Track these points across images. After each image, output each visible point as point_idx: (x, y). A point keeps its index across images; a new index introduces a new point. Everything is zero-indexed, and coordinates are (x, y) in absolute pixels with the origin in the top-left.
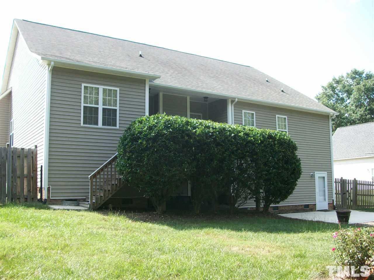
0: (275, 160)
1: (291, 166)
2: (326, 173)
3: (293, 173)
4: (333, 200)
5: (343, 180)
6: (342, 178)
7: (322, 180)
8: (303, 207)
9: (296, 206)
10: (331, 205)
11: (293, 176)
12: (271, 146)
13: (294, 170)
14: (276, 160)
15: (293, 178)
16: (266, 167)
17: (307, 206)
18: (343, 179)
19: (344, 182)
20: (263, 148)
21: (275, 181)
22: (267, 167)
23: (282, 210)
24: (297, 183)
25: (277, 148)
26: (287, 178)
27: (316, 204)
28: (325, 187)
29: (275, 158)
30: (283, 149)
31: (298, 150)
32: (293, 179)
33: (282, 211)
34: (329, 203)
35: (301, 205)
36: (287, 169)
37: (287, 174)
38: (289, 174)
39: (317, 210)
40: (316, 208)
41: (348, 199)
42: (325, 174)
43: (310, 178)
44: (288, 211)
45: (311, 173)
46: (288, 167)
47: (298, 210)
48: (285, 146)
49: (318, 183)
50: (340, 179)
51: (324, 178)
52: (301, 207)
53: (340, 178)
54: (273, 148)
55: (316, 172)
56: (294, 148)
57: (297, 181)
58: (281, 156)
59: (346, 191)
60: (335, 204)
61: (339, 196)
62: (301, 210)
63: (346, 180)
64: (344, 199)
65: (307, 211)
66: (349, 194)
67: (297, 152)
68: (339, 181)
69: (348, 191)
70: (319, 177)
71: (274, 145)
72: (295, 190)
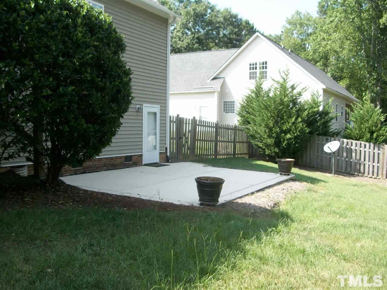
0: (74, 63)
1: (111, 83)
2: (159, 106)
3: (114, 99)
4: (166, 148)
5: (180, 118)
6: (178, 115)
7: (152, 117)
8: (123, 159)
9: (112, 159)
10: (164, 156)
11: (113, 105)
12: (67, 27)
13: (119, 91)
14: (77, 64)
15: (114, 111)
16: (48, 78)
17: (128, 158)
18: (180, 116)
19: (181, 121)
20: (42, 26)
21: (72, 116)
22: (51, 79)
23: (90, 166)
24: (122, 120)
25: (80, 34)
26: (101, 108)
27: (142, 155)
28: (156, 129)
29: (74, 58)
30: (94, 41)
31: (127, 52)
32: (113, 113)
33: (88, 168)
34: (160, 153)
35: (121, 157)
36: (102, 90)
37: (102, 100)
38: (107, 101)
39: (143, 164)
40: (142, 162)
41: (184, 146)
42: (156, 108)
43: (135, 114)
44: (98, 168)
45: (138, 106)
46: (105, 84)
47: (116, 165)
48: (99, 35)
49: (146, 121)
50: (176, 117)
51: (155, 114)
52: (119, 161)
53: (175, 115)
54: (70, 33)
55: (144, 105)
56: (119, 46)
57: (122, 117)
58: (91, 56)
59: (183, 135)
60: (168, 154)
61: (173, 141)
62: (120, 164)
63: (184, 118)
64: (179, 146)
65: (128, 166)
66: (187, 138)
67: (124, 55)
68: (175, 120)
69: (185, 135)
70: (149, 113)
71: (73, 28)
72: (116, 136)
